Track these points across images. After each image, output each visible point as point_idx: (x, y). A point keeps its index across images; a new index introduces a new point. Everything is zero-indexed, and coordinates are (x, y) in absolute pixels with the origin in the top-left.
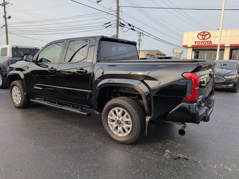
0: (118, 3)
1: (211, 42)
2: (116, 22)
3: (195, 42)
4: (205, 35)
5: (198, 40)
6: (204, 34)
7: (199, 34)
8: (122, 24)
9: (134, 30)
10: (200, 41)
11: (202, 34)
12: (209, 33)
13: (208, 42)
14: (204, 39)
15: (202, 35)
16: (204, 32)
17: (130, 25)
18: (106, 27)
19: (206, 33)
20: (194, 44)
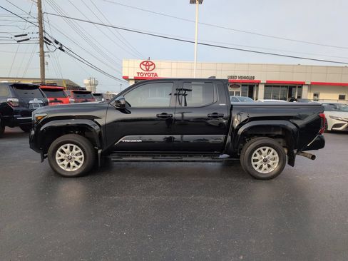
0: (40, 6)
1: (156, 74)
2: (38, 35)
3: (138, 73)
4: (149, 66)
5: (140, 71)
6: (148, 64)
7: (142, 63)
8: (48, 40)
9: (64, 51)
10: (143, 72)
11: (145, 63)
12: (153, 64)
13: (153, 74)
14: (148, 70)
15: (146, 66)
16: (147, 62)
17: (57, 43)
18: (19, 41)
19: (150, 63)
20: (136, 75)
